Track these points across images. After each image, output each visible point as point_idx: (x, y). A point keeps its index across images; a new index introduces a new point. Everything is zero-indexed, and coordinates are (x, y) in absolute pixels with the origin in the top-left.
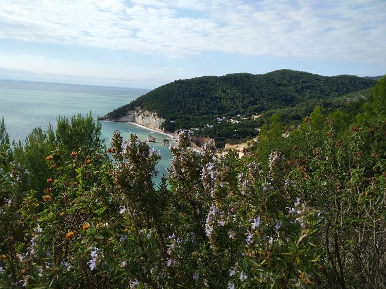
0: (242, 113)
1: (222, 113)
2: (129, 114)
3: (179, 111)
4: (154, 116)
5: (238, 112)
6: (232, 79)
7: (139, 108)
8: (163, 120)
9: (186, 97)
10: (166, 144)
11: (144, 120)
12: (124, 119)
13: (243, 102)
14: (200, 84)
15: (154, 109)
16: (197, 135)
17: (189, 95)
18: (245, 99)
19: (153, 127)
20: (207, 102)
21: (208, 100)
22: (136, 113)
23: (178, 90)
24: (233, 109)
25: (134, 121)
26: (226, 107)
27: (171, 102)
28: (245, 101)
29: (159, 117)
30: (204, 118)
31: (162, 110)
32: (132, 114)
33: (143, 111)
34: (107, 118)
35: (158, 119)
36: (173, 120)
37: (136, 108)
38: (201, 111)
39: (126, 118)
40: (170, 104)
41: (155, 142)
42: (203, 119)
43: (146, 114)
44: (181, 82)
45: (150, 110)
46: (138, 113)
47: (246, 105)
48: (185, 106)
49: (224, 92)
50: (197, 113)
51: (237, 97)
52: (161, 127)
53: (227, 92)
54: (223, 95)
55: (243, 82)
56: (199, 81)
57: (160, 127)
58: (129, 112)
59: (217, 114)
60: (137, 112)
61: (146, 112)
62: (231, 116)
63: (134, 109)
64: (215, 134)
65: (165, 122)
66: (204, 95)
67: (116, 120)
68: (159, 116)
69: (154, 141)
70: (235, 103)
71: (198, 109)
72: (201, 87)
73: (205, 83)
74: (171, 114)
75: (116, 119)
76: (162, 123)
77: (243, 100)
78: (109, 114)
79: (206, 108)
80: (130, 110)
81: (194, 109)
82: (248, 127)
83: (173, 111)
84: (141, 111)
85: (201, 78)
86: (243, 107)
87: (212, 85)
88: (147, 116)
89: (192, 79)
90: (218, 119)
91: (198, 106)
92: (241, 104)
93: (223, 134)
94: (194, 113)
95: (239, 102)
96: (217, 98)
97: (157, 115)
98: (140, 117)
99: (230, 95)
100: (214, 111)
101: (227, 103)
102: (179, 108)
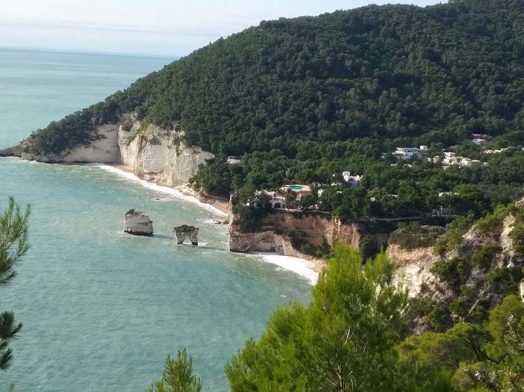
0: (494, 133)
1: (418, 133)
2: (99, 137)
3: (261, 124)
4: (177, 142)
5: (479, 130)
6: (471, 13)
7: (133, 115)
8: (203, 157)
9: (291, 78)
10: (188, 242)
11: (144, 157)
12: (82, 152)
13: (499, 91)
14: (348, 31)
15: (177, 117)
16: (299, 210)
17: (305, 68)
18: (508, 81)
19: (170, 181)
20: (364, 94)
21: (370, 87)
22: (122, 133)
23: (265, 53)
24: (460, 118)
25: (117, 161)
26: (434, 110)
27: (238, 94)
28: (509, 88)
29: (189, 146)
30: (344, 148)
31: (202, 121)
32: (110, 135)
33: (144, 127)
34: (26, 151)
35: (186, 153)
36: (237, 155)
37: (126, 115)
38: (338, 125)
39: (90, 150)
40: (235, 100)
41: (150, 234)
42: (340, 152)
43: (150, 137)
44: (282, 25)
45: (165, 123)
46: (131, 134)
47: (510, 103)
48: (285, 109)
49: (434, 58)
50: (325, 133)
51: (478, 76)
52: (195, 182)
53: (444, 58)
54: (428, 68)
55: (509, 25)
56: (347, 21)
57: (191, 181)
58: (102, 131)
59: (399, 134)
60: (127, 129)
61: (153, 131)
62: (448, 143)
63: (115, 121)
64: (361, 204)
65: (210, 162)
66: (356, 68)
67: (55, 158)
68: (192, 141)
69: (146, 229)
70: (469, 97)
71: (330, 116)
72: (354, 41)
73: (369, 27)
74: (230, 137)
75: (57, 153)
76: (201, 166)
77: (499, 84)
78: (33, 136)
79: (357, 113)
80: (105, 122)
81: (314, 119)
82: (496, 182)
83: (239, 124)
84: (137, 125)
85: (355, 11)
86: (499, 111)
87: (394, 35)
88: (155, 142)
89: (326, 17)
90: (400, 151)
91: (333, 107)
92: (491, 101)
93: (390, 209)
94: (315, 130)
95: (486, 91)
96: (408, 79)
97: (183, 138)
98: (134, 145)
99: (453, 69)
100: (388, 126)
101: (439, 97)
102: (262, 113)
